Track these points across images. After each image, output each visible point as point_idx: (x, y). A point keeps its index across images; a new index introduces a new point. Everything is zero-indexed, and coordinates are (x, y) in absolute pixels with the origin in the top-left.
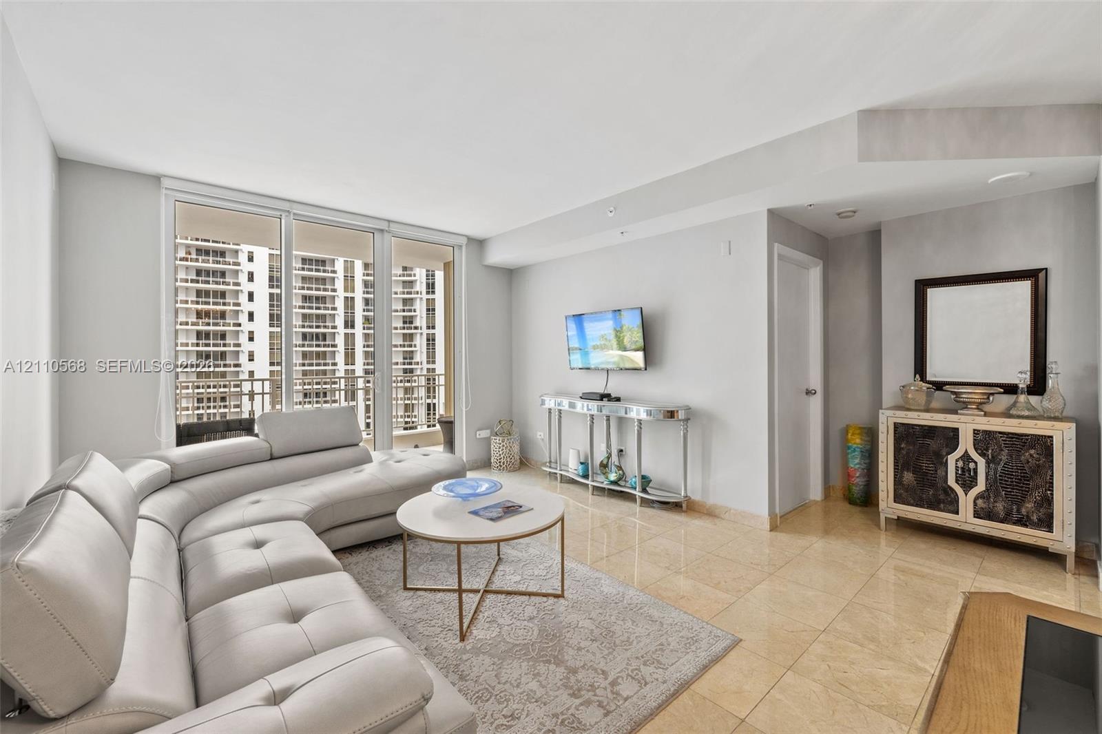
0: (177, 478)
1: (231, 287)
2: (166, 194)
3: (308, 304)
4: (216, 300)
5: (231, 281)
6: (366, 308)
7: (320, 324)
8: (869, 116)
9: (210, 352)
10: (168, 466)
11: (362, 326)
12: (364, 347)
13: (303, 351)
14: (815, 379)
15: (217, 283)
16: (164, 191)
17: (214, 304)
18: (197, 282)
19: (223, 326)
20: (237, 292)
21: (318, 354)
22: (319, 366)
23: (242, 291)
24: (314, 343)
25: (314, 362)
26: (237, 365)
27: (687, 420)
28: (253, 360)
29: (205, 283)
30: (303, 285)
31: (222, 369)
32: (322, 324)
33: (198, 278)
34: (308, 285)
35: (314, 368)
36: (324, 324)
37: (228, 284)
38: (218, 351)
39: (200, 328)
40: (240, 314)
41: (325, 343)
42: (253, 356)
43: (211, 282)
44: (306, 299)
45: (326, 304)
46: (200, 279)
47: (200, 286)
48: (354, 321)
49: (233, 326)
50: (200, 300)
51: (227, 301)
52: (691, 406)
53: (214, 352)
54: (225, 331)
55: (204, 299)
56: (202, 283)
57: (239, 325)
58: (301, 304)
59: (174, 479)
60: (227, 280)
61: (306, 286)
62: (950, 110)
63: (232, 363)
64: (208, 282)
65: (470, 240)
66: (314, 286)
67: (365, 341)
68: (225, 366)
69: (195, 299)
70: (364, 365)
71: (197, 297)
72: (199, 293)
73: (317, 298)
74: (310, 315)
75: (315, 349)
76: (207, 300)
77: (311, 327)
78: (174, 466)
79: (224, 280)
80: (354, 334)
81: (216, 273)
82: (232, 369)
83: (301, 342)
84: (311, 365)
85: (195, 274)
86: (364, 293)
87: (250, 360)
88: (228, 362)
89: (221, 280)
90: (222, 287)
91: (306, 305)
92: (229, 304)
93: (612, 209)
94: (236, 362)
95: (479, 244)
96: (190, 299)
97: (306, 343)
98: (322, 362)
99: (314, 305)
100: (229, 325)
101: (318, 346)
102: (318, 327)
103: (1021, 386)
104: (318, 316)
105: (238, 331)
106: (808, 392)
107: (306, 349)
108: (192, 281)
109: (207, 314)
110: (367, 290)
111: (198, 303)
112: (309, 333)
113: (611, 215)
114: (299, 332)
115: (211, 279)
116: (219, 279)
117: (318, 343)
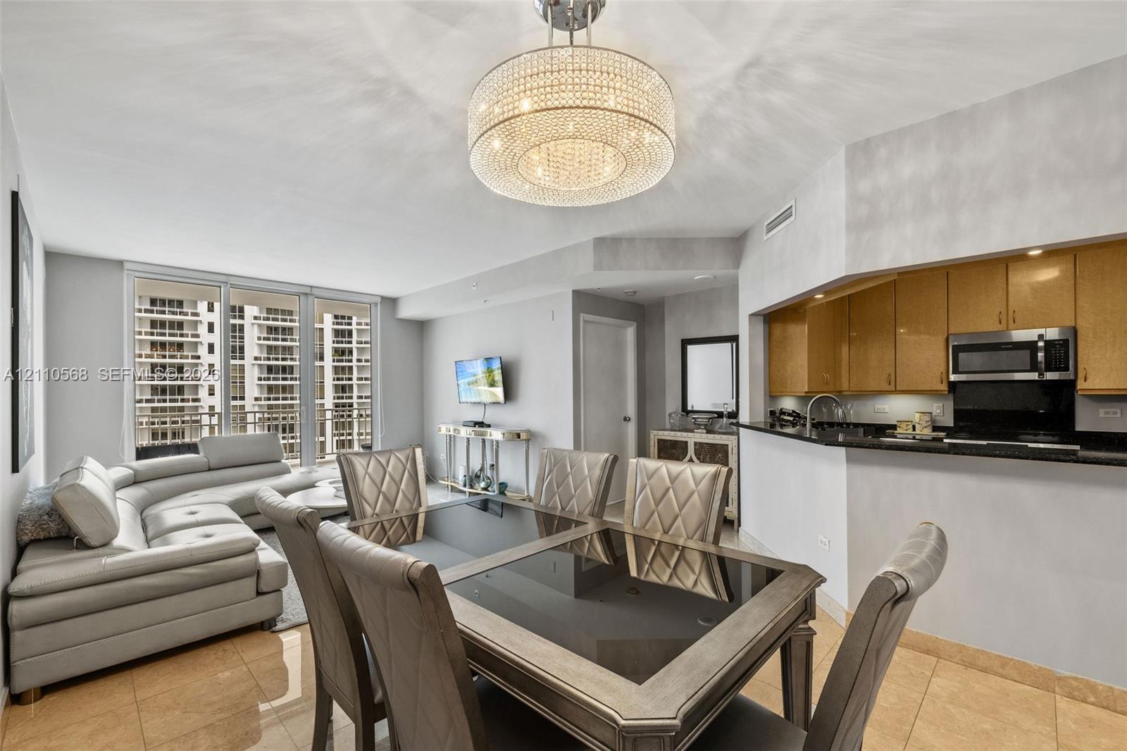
0: (138, 480)
1: (189, 318)
2: (127, 274)
3: (274, 336)
4: (172, 331)
5: (190, 311)
6: (335, 339)
7: (287, 356)
8: (600, 242)
9: (166, 385)
10: (132, 472)
11: (331, 358)
12: (334, 380)
13: (268, 385)
14: (631, 410)
15: (174, 313)
16: (126, 272)
17: (170, 335)
18: (152, 312)
19: (180, 358)
20: (196, 323)
21: (284, 387)
22: (286, 400)
23: (201, 321)
24: (281, 376)
25: (281, 396)
26: (195, 400)
27: (528, 440)
28: (213, 394)
29: (160, 313)
30: (268, 316)
31: (179, 404)
32: (289, 357)
33: (152, 308)
34: (273, 316)
35: (281, 402)
36: (291, 357)
37: (186, 314)
38: (175, 385)
39: (155, 360)
40: (199, 346)
41: (292, 376)
42: (214, 390)
43: (167, 312)
44: (271, 330)
45: (292, 335)
46: (155, 308)
47: (155, 316)
48: (323, 354)
49: (192, 359)
50: (155, 331)
51: (185, 332)
52: (532, 430)
53: (170, 386)
54: (183, 364)
55: (159, 331)
56: (157, 313)
57: (198, 357)
58: (266, 336)
59: (135, 480)
60: (185, 310)
61: (271, 316)
62: (649, 240)
63: (191, 397)
64: (164, 312)
65: (384, 299)
66: (280, 317)
67: (335, 374)
68: (183, 400)
69: (149, 330)
70: (334, 399)
71: (151, 328)
72: (153, 324)
73: (284, 329)
74: (276, 347)
75: (281, 382)
76: (163, 331)
77: (277, 359)
78: (136, 471)
79: (181, 310)
80: (323, 366)
81: (172, 303)
82: (191, 404)
83: (266, 376)
84: (278, 399)
85: (149, 304)
86: (334, 324)
87: (210, 394)
88: (185, 397)
89: (178, 310)
90: (179, 317)
91: (271, 336)
92: (187, 336)
93: (475, 284)
94: (195, 397)
95: (391, 303)
96: (143, 330)
97: (272, 376)
98: (289, 396)
99: (280, 337)
100: (187, 357)
101: (284, 379)
102: (284, 359)
103: (725, 413)
104: (284, 348)
105: (198, 364)
106: (625, 419)
107: (271, 382)
108: (146, 311)
109: (163, 345)
110: (337, 320)
111: (152, 334)
112: (275, 365)
113: (474, 288)
114: (265, 364)
115: (167, 309)
116: (175, 310)
117: (284, 376)
